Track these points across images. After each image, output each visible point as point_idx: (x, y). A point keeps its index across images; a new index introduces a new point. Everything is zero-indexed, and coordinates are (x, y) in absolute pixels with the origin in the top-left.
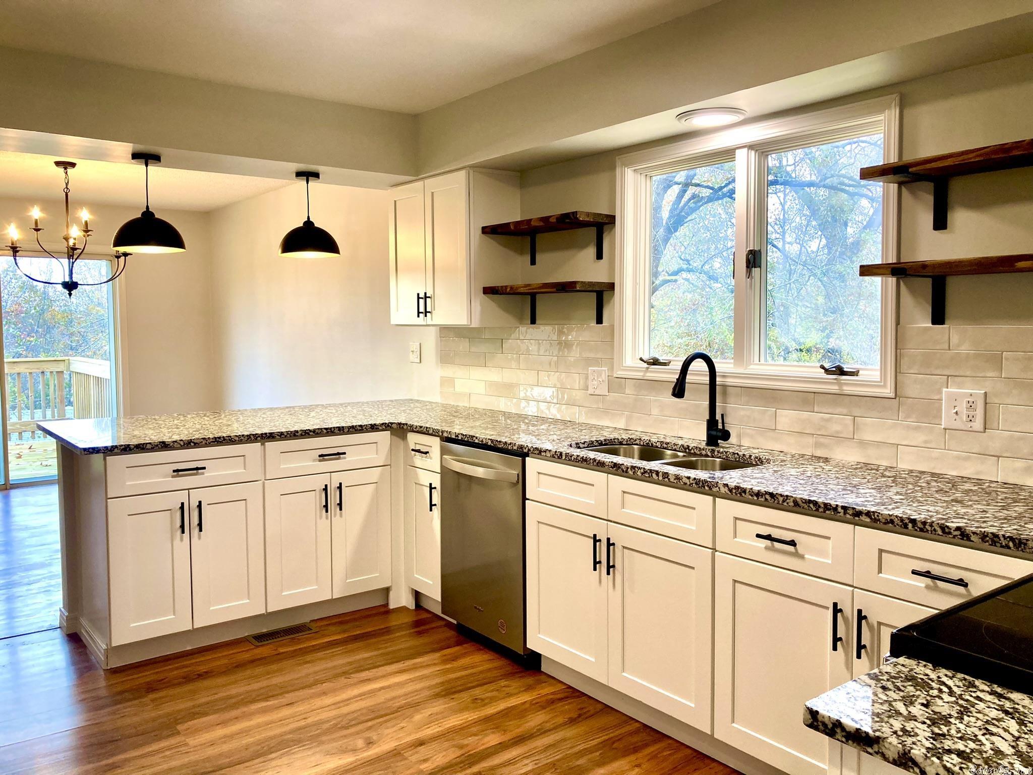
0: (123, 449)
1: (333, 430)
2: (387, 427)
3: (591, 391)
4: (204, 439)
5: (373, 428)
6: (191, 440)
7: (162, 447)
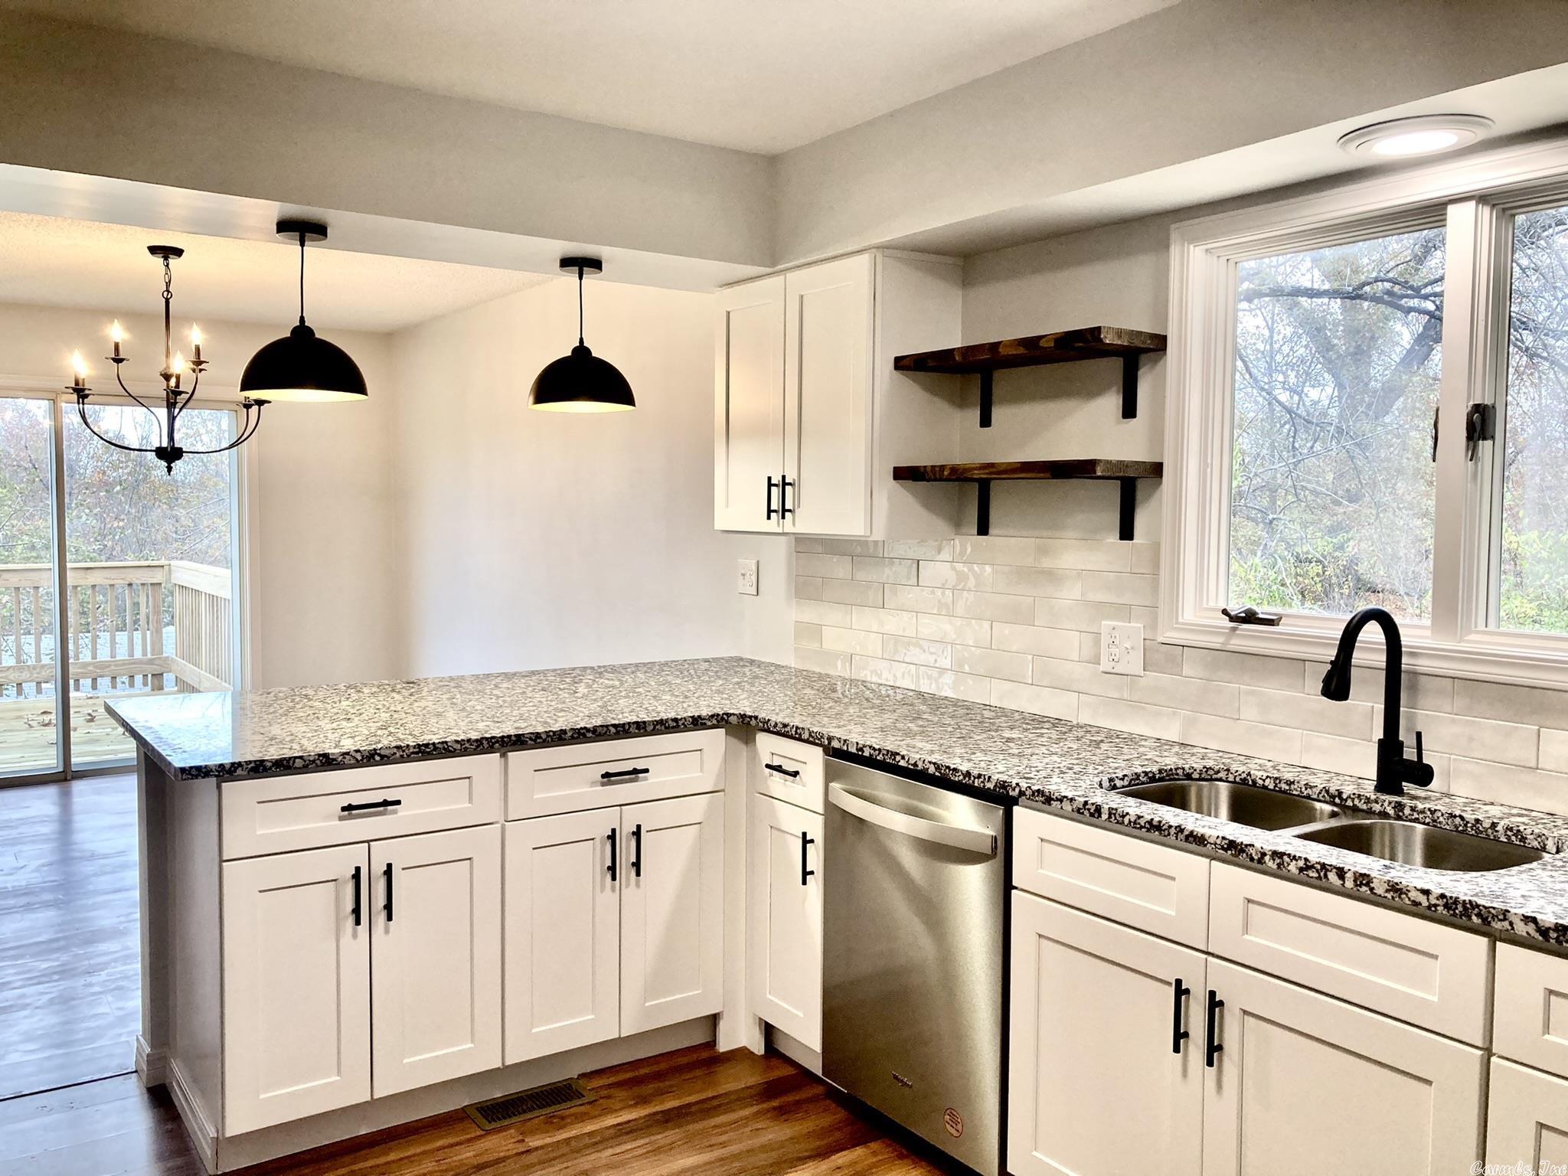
0: (252, 770)
1: (627, 727)
2: (720, 721)
3: (1105, 665)
4: (398, 747)
5: (697, 723)
6: (375, 750)
7: (323, 765)
